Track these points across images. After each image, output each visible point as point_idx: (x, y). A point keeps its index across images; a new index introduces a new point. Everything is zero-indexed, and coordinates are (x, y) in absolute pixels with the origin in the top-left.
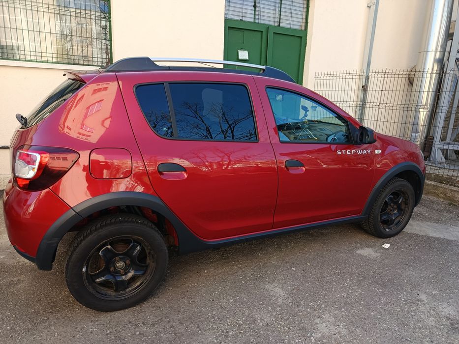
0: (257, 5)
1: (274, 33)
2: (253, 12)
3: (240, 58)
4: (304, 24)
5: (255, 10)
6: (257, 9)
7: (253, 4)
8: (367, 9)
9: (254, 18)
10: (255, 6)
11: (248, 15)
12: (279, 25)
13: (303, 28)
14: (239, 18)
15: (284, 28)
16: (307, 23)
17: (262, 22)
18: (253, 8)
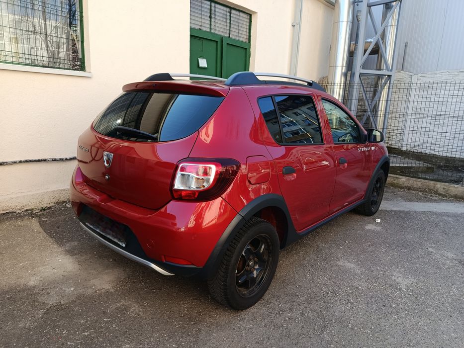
0: (212, 16)
1: (227, 44)
2: (209, 22)
3: (201, 65)
4: (247, 37)
5: (210, 21)
6: (212, 20)
7: (209, 15)
8: (292, 27)
9: (210, 28)
10: (210, 17)
11: (205, 25)
12: (229, 36)
13: (247, 41)
14: (198, 27)
15: (234, 40)
16: (250, 36)
17: (217, 32)
18: (209, 19)
